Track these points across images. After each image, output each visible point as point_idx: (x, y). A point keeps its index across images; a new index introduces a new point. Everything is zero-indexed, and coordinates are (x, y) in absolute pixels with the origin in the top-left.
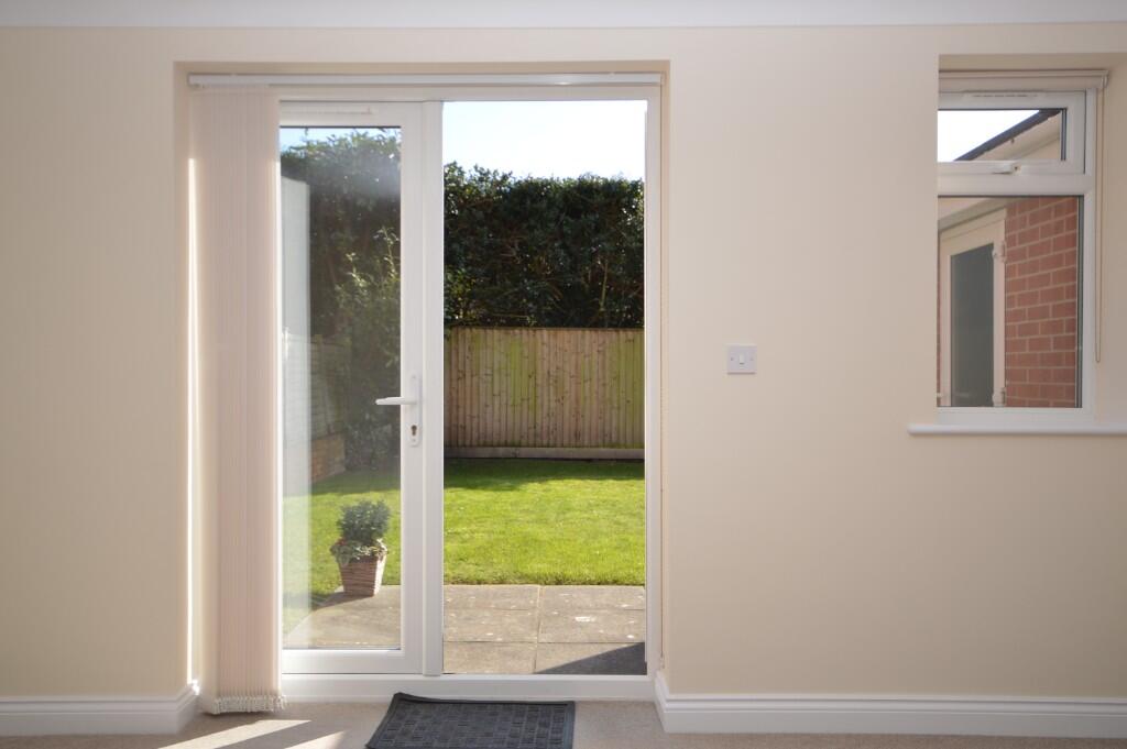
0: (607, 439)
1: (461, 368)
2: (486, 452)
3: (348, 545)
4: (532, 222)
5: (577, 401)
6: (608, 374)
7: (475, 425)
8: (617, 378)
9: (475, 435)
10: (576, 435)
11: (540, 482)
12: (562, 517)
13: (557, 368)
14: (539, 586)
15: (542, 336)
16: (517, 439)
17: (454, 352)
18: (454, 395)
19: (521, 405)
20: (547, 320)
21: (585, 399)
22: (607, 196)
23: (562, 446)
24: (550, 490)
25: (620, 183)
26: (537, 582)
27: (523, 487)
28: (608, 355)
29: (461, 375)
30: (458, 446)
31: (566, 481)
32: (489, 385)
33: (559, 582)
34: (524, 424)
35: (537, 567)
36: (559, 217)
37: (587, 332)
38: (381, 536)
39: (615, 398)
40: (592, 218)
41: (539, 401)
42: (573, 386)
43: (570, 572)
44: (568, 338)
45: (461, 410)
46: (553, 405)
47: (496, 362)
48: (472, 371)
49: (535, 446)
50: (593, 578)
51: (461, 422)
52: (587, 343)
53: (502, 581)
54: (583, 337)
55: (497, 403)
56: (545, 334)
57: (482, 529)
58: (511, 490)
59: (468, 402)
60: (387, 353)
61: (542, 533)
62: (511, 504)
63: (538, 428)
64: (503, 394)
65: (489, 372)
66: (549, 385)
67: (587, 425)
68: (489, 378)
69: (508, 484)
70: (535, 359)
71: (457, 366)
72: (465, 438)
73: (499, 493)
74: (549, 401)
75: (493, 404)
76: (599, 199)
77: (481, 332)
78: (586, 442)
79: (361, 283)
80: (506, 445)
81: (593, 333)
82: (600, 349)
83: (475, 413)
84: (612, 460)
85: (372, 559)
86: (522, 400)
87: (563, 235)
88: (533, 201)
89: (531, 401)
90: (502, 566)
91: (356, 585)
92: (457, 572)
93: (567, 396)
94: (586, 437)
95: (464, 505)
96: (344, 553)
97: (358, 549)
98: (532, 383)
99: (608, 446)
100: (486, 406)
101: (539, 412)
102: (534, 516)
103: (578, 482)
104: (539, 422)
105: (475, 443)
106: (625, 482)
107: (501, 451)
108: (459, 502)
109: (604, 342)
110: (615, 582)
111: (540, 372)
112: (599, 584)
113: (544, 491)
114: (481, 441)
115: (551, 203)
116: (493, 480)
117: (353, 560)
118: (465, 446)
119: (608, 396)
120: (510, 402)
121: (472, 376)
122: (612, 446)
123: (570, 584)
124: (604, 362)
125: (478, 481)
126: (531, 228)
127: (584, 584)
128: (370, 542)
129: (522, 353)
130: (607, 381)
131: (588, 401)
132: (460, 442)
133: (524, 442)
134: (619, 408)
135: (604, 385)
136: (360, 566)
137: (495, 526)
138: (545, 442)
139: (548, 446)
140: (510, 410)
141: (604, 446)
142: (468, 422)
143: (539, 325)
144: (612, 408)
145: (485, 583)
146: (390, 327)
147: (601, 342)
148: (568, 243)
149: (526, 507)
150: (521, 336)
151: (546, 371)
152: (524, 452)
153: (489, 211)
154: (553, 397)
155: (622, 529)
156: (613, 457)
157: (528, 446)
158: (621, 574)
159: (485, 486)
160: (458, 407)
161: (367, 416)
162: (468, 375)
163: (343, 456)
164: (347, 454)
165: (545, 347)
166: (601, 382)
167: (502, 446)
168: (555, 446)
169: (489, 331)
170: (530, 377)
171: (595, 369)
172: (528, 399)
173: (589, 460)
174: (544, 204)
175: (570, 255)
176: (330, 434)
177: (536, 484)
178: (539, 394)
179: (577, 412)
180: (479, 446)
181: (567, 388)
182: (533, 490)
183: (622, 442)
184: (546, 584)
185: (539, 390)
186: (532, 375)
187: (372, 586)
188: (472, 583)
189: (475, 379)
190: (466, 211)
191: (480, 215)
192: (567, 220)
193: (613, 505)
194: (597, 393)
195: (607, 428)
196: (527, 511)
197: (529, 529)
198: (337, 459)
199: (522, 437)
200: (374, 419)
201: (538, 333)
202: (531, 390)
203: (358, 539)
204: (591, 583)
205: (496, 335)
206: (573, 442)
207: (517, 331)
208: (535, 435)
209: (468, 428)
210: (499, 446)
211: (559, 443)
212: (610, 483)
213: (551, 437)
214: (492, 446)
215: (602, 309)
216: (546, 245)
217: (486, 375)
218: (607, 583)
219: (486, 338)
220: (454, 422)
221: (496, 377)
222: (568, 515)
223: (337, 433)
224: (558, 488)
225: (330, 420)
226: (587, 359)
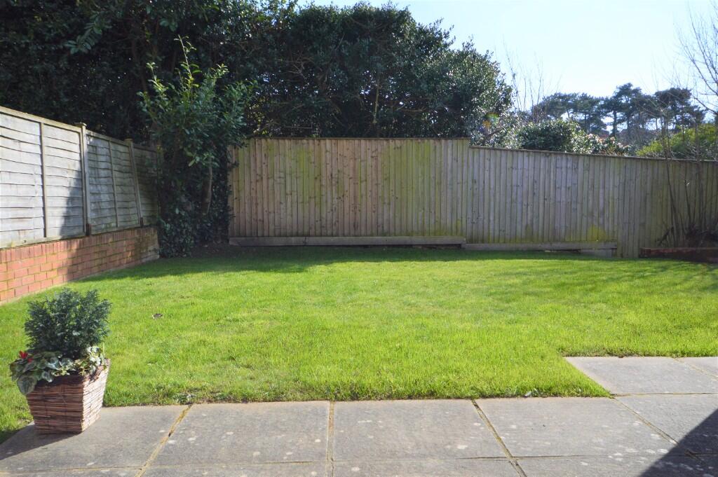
0: (380, 229)
1: (259, 172)
2: (280, 241)
3: (38, 360)
4: (316, 45)
5: (355, 197)
6: (380, 176)
7: (271, 221)
8: (388, 179)
9: (272, 227)
10: (354, 226)
11: (326, 264)
12: (349, 298)
13: (339, 171)
14: (327, 403)
15: (325, 144)
16: (306, 230)
17: (252, 159)
18: (253, 195)
19: (309, 202)
20: (329, 132)
21: (362, 196)
22: (378, 22)
23: (344, 235)
24: (335, 271)
25: (389, 11)
26: (325, 398)
27: (311, 269)
28: (379, 159)
29: (258, 178)
30: (257, 236)
31: (348, 263)
32: (283, 186)
33: (354, 397)
34: (312, 218)
35: (326, 372)
36: (338, 41)
37: (363, 142)
38: (94, 341)
39: (386, 196)
40: (366, 41)
41: (324, 198)
42: (352, 185)
43: (370, 380)
44: (346, 146)
45: (260, 208)
46: (335, 201)
47: (288, 166)
48: (268, 175)
49: (321, 236)
50: (401, 389)
51: (260, 217)
52: (363, 150)
53: (277, 398)
54: (359, 145)
55: (289, 200)
56: (328, 143)
57: (266, 314)
58: (299, 272)
59: (265, 200)
60: (189, 154)
61: (329, 318)
62: (299, 286)
63: (324, 221)
64: (294, 194)
65: (282, 175)
66: (332, 185)
67: (363, 218)
68: (283, 180)
69: (297, 266)
70: (320, 165)
71: (255, 171)
72: (263, 229)
73: (288, 274)
74: (332, 199)
75: (286, 202)
76: (372, 25)
77: (275, 142)
78: (363, 232)
79: (160, 88)
80: (297, 235)
81: (368, 142)
82: (374, 155)
83: (271, 209)
84: (383, 246)
85: (75, 380)
86: (310, 198)
87: (342, 56)
88: (316, 26)
89: (318, 199)
90: (280, 370)
91: (53, 418)
92: (218, 381)
93: (347, 194)
94: (363, 228)
95: (252, 287)
96: (28, 372)
97: (53, 366)
98: (318, 184)
99: (381, 236)
100: (281, 203)
101: (324, 208)
102: (320, 298)
103: (359, 264)
104: (324, 216)
105: (271, 234)
106: (400, 263)
107: (293, 240)
108: (247, 284)
109: (377, 150)
110: (432, 394)
111: (324, 174)
112: (410, 397)
113: (330, 272)
114: (277, 233)
115: (332, 27)
116: (285, 263)
117: (42, 383)
118: (263, 236)
119: (380, 195)
120: (300, 200)
121: (268, 178)
122: (384, 234)
123: (370, 398)
124: (376, 167)
125: (271, 265)
126: (314, 51)
127: (390, 397)
128: (76, 352)
129: (309, 159)
130: (379, 182)
131: (364, 197)
132: (260, 233)
133: (312, 232)
134: (389, 204)
135: (377, 184)
136: (57, 390)
137: (279, 311)
138: (329, 232)
139: (332, 235)
140: (300, 206)
141: (377, 235)
142: (265, 217)
143: (324, 135)
144: (384, 203)
145: (254, 400)
146: (190, 129)
147: (374, 149)
148: (346, 64)
149: (313, 288)
150: (309, 145)
151: (329, 174)
152: (312, 241)
153: (278, 35)
154: (335, 196)
155: (414, 310)
156: (385, 244)
157: (316, 236)
158: (437, 382)
159: (276, 269)
160: (257, 204)
161: (177, 211)
162: (264, 178)
163: (157, 245)
164: (160, 243)
165: (328, 153)
166: (374, 183)
167: (295, 236)
168: (337, 235)
169: (281, 141)
170: (316, 178)
171: (369, 173)
172: (315, 197)
173: (365, 246)
174: (326, 28)
175: (348, 74)
176: (142, 226)
177: (323, 266)
178: (323, 193)
179: (355, 207)
180: (275, 236)
181: (346, 188)
182: (320, 272)
183: (392, 230)
184: (337, 399)
185: (324, 189)
186: (318, 178)
187: (79, 418)
188: (235, 401)
189: (271, 181)
190: (258, 35)
191: (270, 37)
192: (345, 44)
193: (397, 284)
194: (371, 191)
195: (380, 220)
196: (314, 292)
197: (316, 314)
198: (151, 248)
199: (310, 228)
200: (183, 213)
201: (322, 142)
202: (317, 190)
203: (55, 349)
204: (399, 396)
205: (287, 143)
206: (352, 233)
207: (305, 141)
208: (321, 227)
209: (266, 221)
210: (292, 236)
211: (340, 233)
212: (386, 264)
213: (334, 227)
214: (286, 236)
215: (375, 122)
216: (328, 66)
217: (280, 177)
218: (420, 396)
219: (278, 148)
220: (254, 217)
221: (288, 178)
222: (355, 296)
223: (150, 226)
224: (341, 269)
225: (142, 214)
226: (362, 164)
